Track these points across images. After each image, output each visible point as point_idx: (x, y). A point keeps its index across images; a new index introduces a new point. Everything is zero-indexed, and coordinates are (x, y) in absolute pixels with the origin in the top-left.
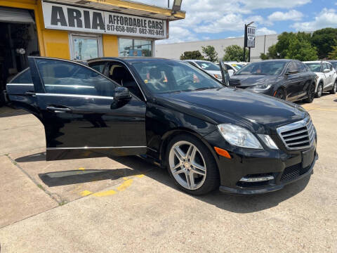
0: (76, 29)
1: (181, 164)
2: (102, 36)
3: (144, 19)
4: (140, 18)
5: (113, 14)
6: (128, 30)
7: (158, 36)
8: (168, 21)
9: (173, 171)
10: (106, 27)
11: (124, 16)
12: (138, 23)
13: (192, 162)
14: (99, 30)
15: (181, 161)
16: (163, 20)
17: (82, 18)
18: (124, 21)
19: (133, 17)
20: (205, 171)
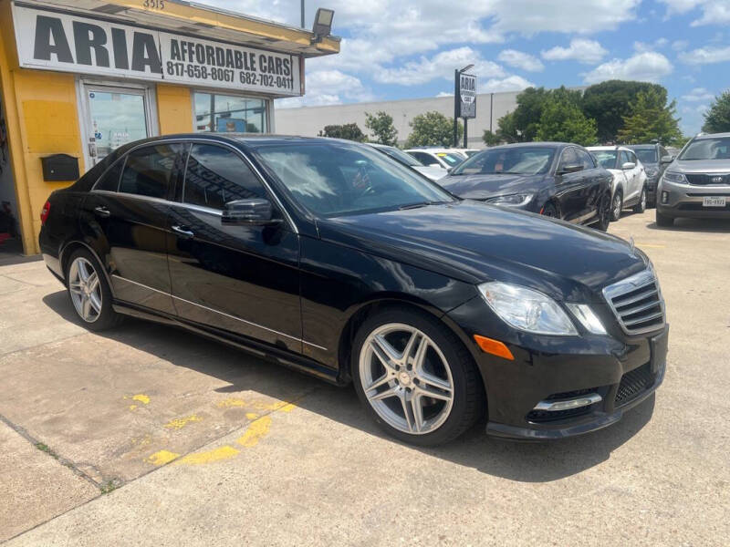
0: (94, 69)
1: (390, 375)
2: (155, 86)
3: (249, 51)
4: (242, 50)
5: (180, 39)
6: (215, 75)
7: (282, 90)
8: (302, 57)
9: (369, 394)
10: (165, 67)
11: (205, 43)
12: (237, 61)
13: (418, 371)
14: (147, 74)
15: (390, 370)
16: (292, 55)
17: (109, 46)
18: (206, 54)
19: (225, 47)
20: (452, 391)
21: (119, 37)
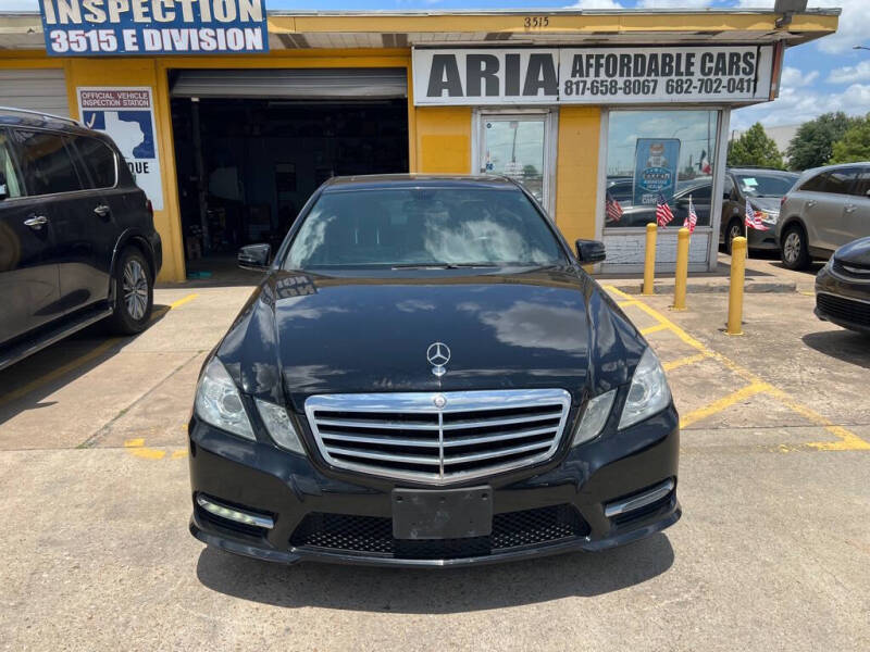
2: (558, 110)
3: (684, 51)
4: (673, 51)
5: (584, 52)
6: (627, 89)
7: (737, 96)
10: (562, 88)
11: (618, 52)
12: (667, 66)
14: (541, 97)
16: (759, 45)
17: (501, 74)
18: (613, 65)
19: (647, 52)
21: (513, 62)
